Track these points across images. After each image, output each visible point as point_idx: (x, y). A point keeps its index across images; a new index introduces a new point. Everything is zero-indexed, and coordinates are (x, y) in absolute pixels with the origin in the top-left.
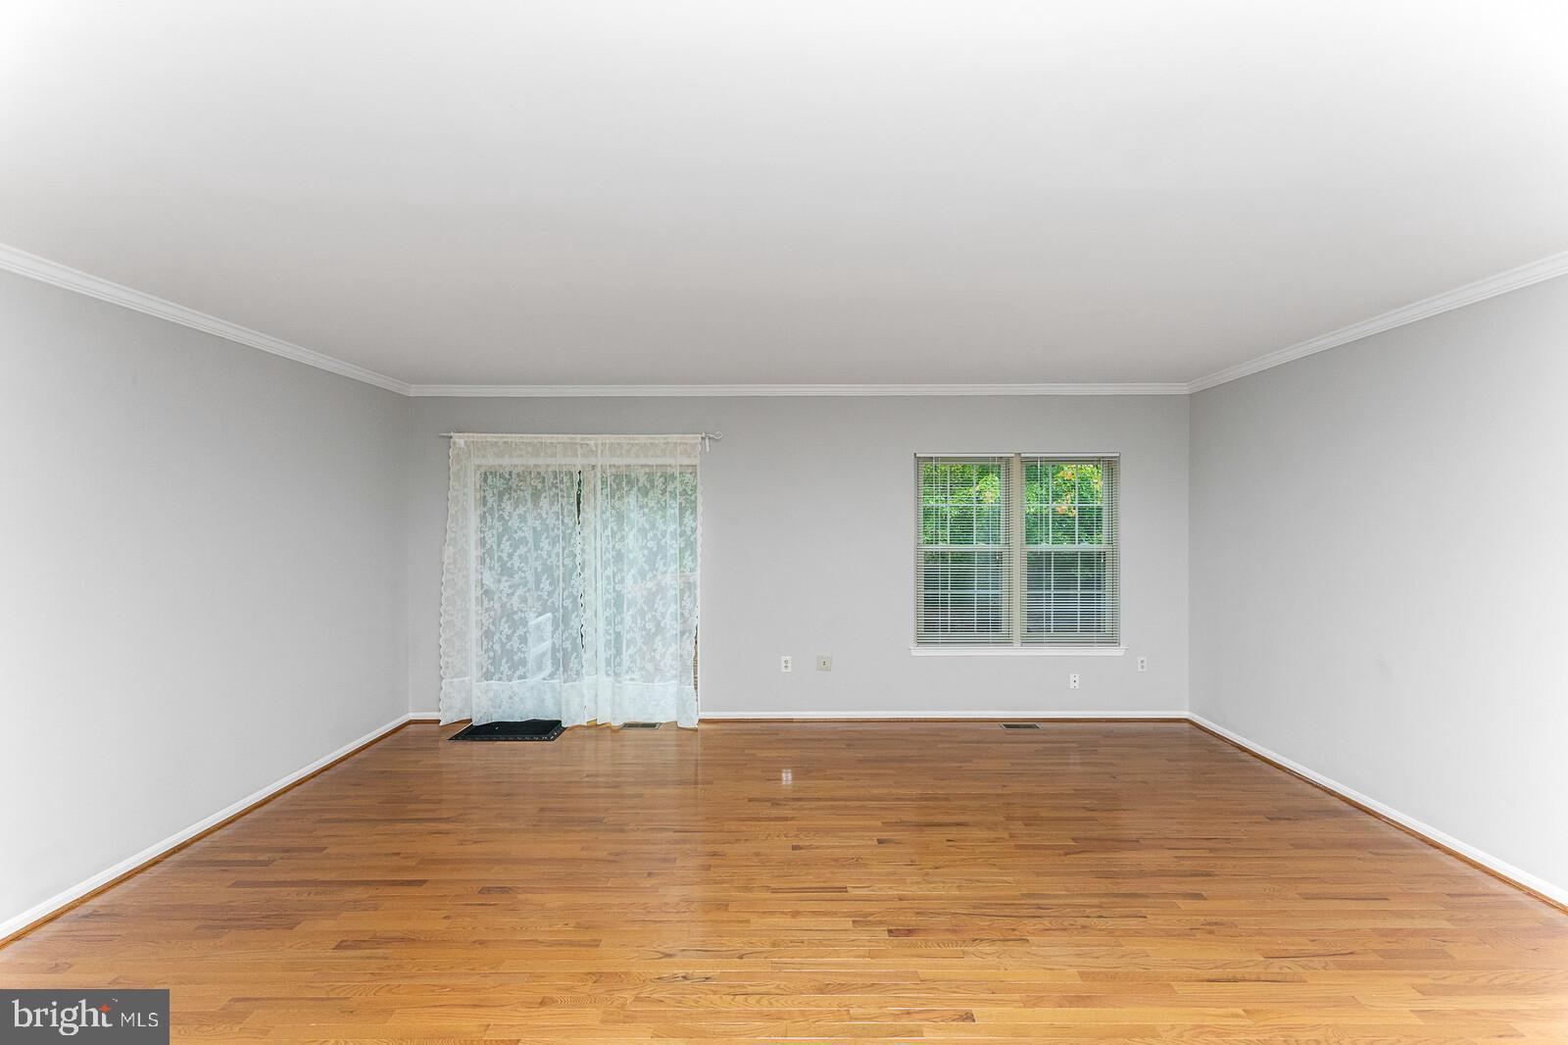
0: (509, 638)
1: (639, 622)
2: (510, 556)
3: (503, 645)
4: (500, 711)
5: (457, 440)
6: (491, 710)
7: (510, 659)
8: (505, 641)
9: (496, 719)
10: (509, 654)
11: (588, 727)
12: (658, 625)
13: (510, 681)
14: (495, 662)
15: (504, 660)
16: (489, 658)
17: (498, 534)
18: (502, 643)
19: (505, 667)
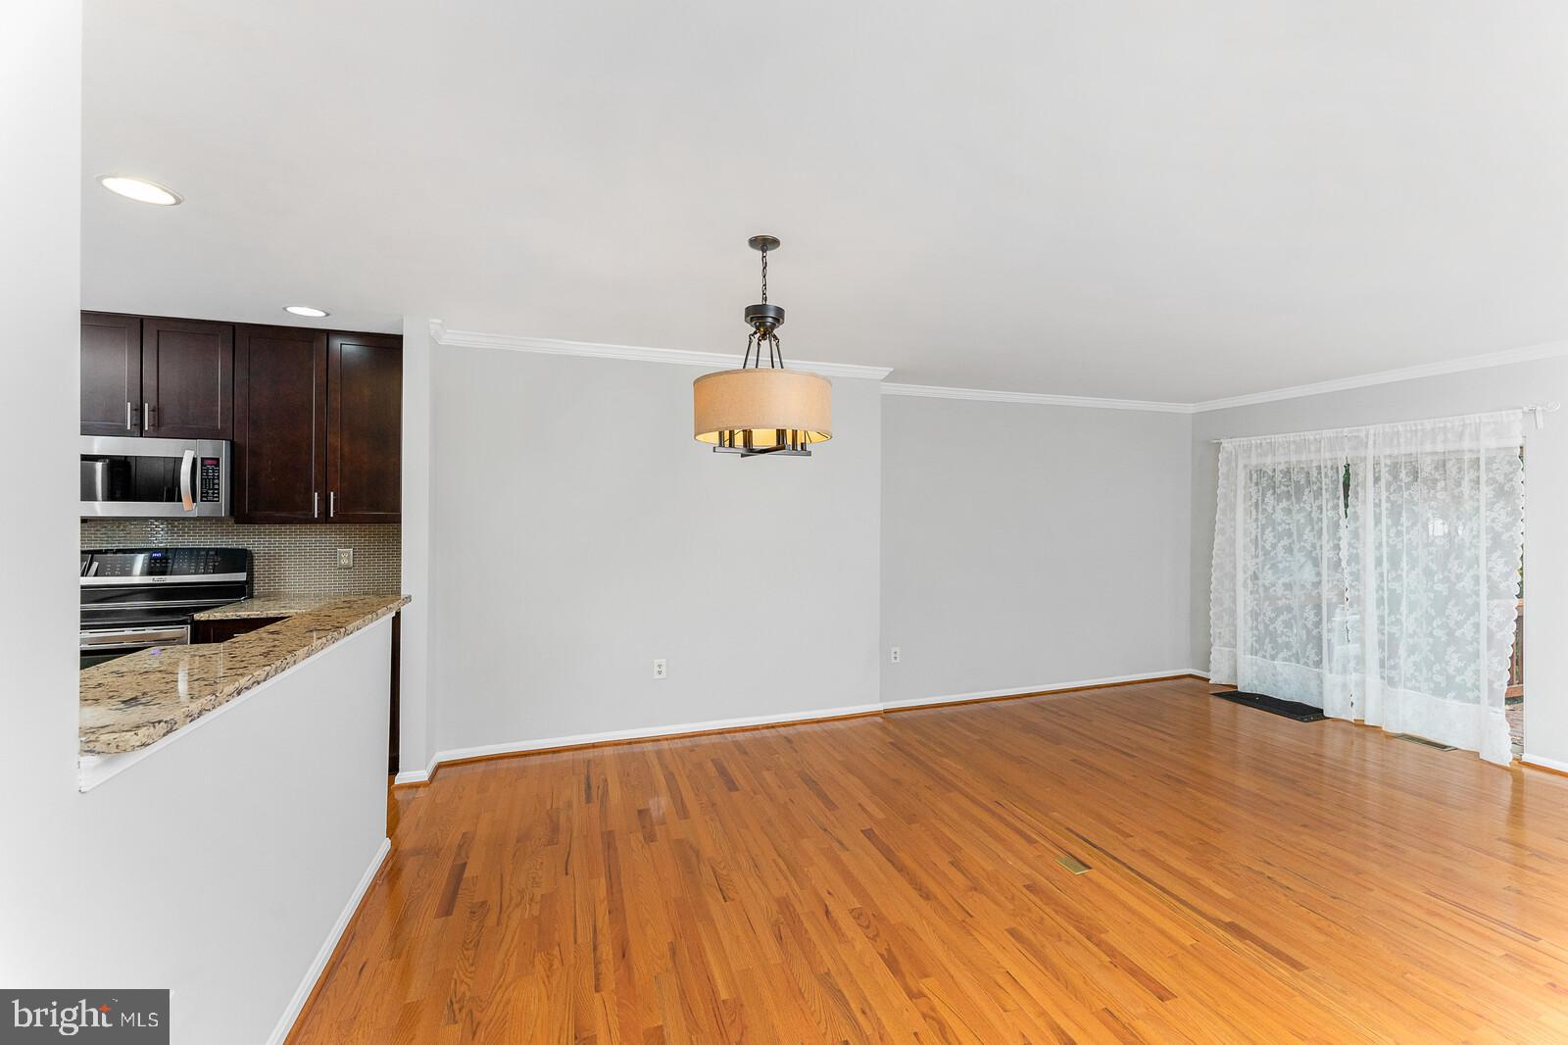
0: (1272, 621)
1: (1424, 626)
2: (1274, 546)
3: (1266, 626)
4: (1265, 685)
5: (1226, 445)
6: (1256, 682)
7: (1273, 641)
8: (1268, 623)
9: (1260, 691)
10: (1273, 636)
11: (1356, 725)
12: (1451, 634)
13: (1273, 660)
14: (1259, 640)
15: (1267, 640)
16: (1254, 635)
17: (1263, 525)
18: (1265, 624)
19: (1268, 647)
